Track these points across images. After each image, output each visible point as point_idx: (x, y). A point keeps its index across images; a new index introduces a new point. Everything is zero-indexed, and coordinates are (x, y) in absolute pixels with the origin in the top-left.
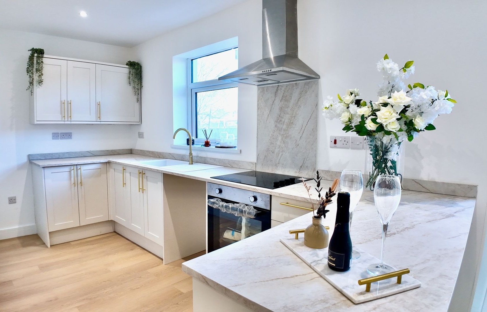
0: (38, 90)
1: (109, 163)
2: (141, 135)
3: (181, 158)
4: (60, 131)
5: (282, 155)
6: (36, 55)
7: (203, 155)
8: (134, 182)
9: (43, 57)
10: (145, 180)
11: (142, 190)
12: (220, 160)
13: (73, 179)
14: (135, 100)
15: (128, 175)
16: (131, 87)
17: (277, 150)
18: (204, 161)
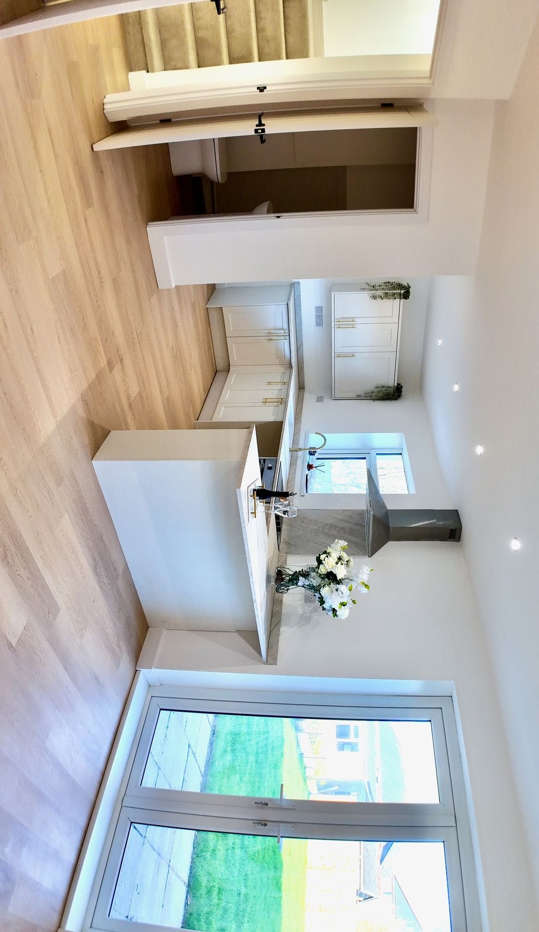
0: (365, 296)
1: (291, 367)
2: (320, 399)
3: (295, 441)
4: (324, 314)
5: (300, 529)
6: (402, 292)
7: (299, 462)
8: (273, 393)
9: (400, 299)
10: (275, 404)
11: (265, 402)
12: (294, 478)
13: (275, 331)
14: (359, 393)
15: (279, 387)
16: (374, 389)
17: (304, 525)
18: (293, 463)
